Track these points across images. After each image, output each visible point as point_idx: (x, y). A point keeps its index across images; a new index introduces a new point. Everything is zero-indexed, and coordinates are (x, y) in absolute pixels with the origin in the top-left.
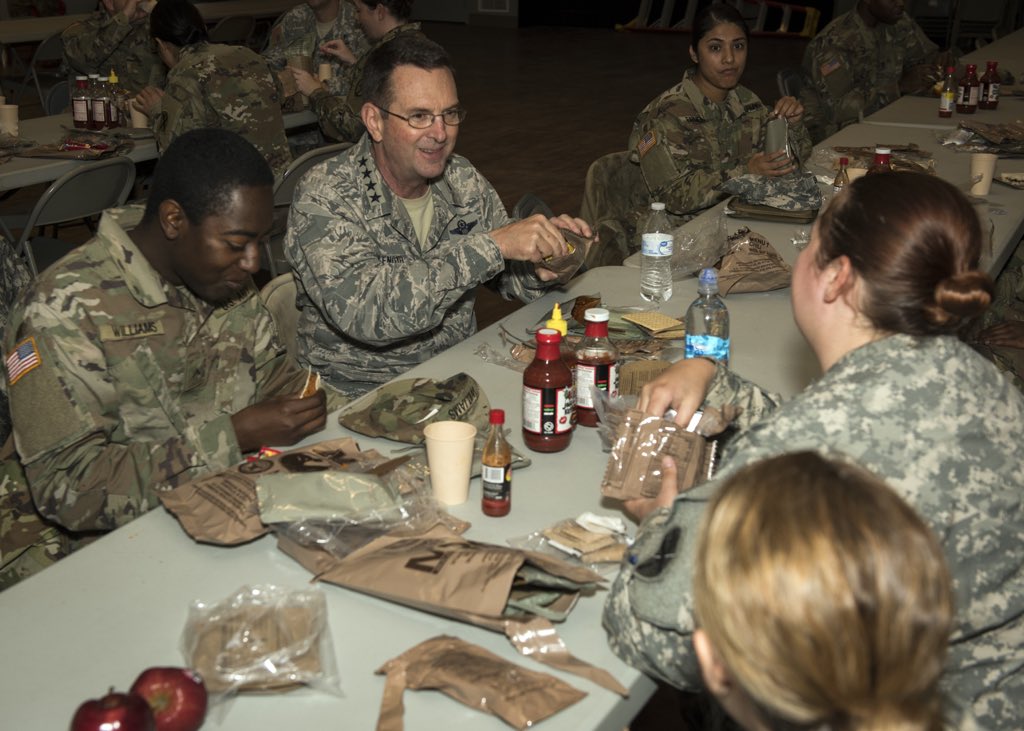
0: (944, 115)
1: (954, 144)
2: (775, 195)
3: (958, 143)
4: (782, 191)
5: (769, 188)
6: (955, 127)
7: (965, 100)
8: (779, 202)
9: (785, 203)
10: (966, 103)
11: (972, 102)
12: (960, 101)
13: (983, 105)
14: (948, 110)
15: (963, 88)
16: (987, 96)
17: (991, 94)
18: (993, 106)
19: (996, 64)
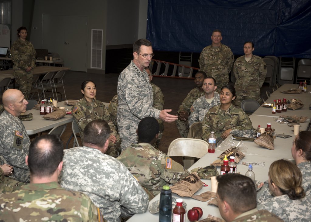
0: (273, 113)
1: (279, 121)
2: (246, 134)
3: (281, 121)
4: (247, 133)
5: (244, 133)
6: (279, 117)
7: (278, 109)
8: (247, 136)
9: (248, 136)
10: (279, 110)
11: (280, 109)
12: (277, 109)
13: (283, 110)
14: (275, 112)
15: (278, 106)
16: (284, 108)
17: (285, 107)
18: (285, 111)
19: (286, 99)
